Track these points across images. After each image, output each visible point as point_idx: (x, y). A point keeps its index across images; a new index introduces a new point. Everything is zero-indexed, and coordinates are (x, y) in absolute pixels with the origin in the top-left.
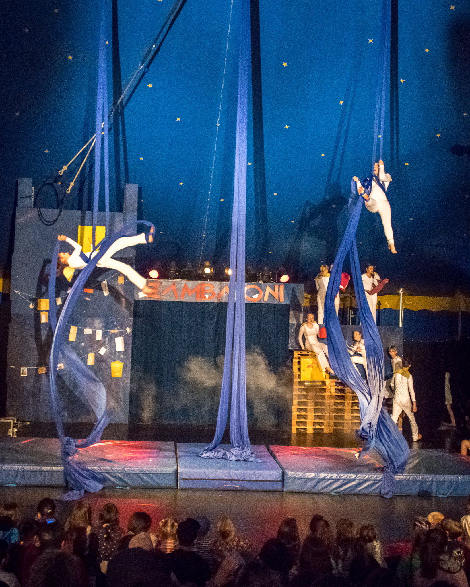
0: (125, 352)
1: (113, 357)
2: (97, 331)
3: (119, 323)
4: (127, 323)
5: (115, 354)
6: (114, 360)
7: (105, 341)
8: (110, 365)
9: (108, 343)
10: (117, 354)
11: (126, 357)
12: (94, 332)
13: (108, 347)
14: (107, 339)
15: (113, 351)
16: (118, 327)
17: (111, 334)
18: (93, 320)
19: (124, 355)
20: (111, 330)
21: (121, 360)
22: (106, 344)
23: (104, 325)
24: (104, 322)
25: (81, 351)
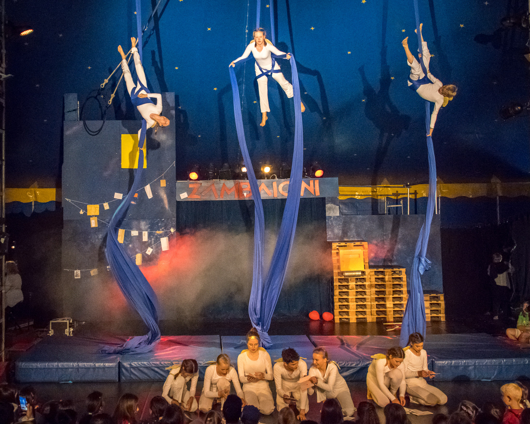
0: (170, 251)
2: (143, 232)
3: (163, 224)
4: (171, 224)
7: (151, 242)
9: (154, 243)
10: (163, 253)
12: (140, 234)
13: (154, 247)
14: (153, 239)
15: (159, 251)
16: (163, 228)
17: (156, 234)
18: (139, 223)
20: (156, 231)
22: (152, 245)
23: (149, 227)
24: (149, 224)
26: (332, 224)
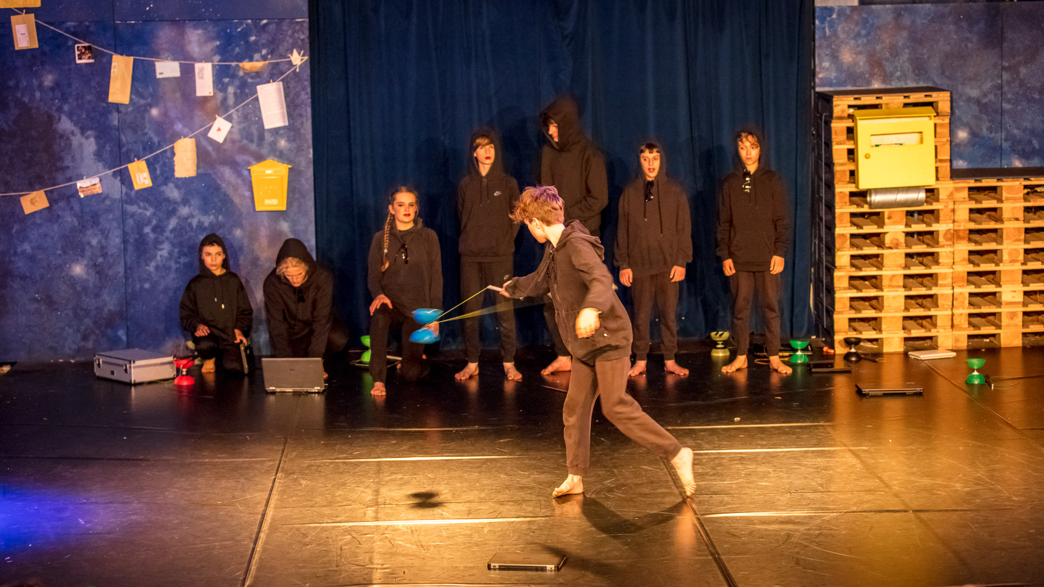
0: (291, 130)
1: (253, 147)
2: (198, 66)
3: (265, 38)
4: (291, 36)
5: (261, 138)
6: (260, 158)
7: (225, 99)
8: (246, 173)
9: (236, 104)
10: (268, 138)
11: (295, 145)
12: (188, 73)
13: (235, 117)
14: (231, 90)
15: (254, 130)
16: (264, 52)
17: (241, 73)
18: (182, 34)
19: (289, 140)
20: (241, 60)
21: (281, 156)
22: (226, 109)
23: (218, 47)
24: (217, 38)
25: (151, 134)
26: (835, 34)
